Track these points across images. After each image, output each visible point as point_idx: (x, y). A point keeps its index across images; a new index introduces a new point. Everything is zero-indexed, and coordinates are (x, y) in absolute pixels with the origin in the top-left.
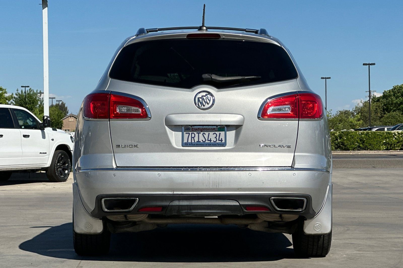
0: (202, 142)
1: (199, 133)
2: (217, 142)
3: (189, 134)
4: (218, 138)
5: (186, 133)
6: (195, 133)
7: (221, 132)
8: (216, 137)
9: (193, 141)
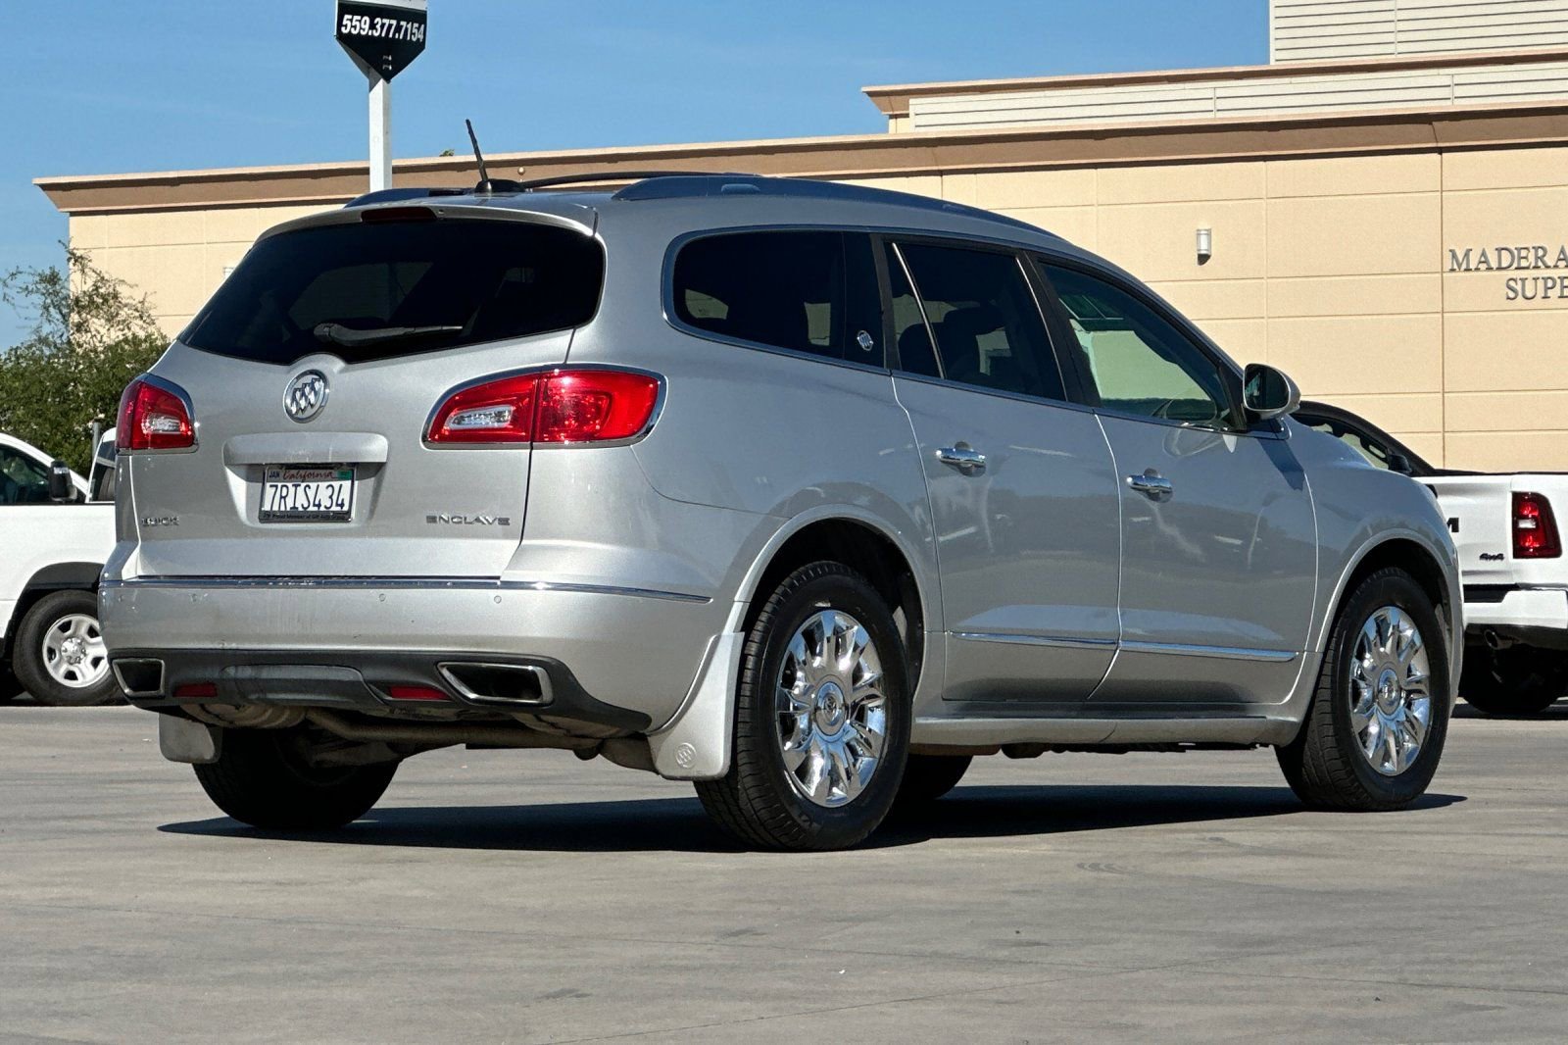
0: (300, 509)
1: (296, 486)
2: (332, 509)
3: (276, 486)
4: (335, 497)
5: (271, 486)
6: (288, 484)
7: (342, 482)
8: (331, 497)
9: (282, 508)
